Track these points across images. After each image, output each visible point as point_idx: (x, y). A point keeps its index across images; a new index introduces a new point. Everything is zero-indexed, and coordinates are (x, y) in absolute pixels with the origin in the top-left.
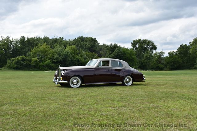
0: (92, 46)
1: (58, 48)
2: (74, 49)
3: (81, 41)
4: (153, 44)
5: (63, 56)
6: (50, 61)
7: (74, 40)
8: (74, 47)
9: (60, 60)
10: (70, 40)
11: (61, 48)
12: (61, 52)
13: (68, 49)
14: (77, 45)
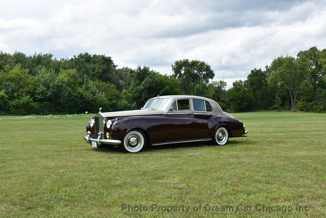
0: (104, 72)
1: (43, 74)
2: (74, 77)
3: (85, 62)
4: (208, 68)
5: (53, 88)
6: (29, 97)
7: (72, 59)
8: (73, 71)
9: (48, 95)
10: (63, 59)
11: (49, 74)
12: (51, 81)
13: (63, 76)
14: (78, 69)
